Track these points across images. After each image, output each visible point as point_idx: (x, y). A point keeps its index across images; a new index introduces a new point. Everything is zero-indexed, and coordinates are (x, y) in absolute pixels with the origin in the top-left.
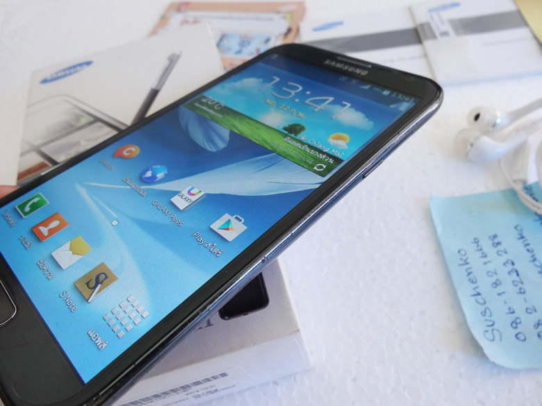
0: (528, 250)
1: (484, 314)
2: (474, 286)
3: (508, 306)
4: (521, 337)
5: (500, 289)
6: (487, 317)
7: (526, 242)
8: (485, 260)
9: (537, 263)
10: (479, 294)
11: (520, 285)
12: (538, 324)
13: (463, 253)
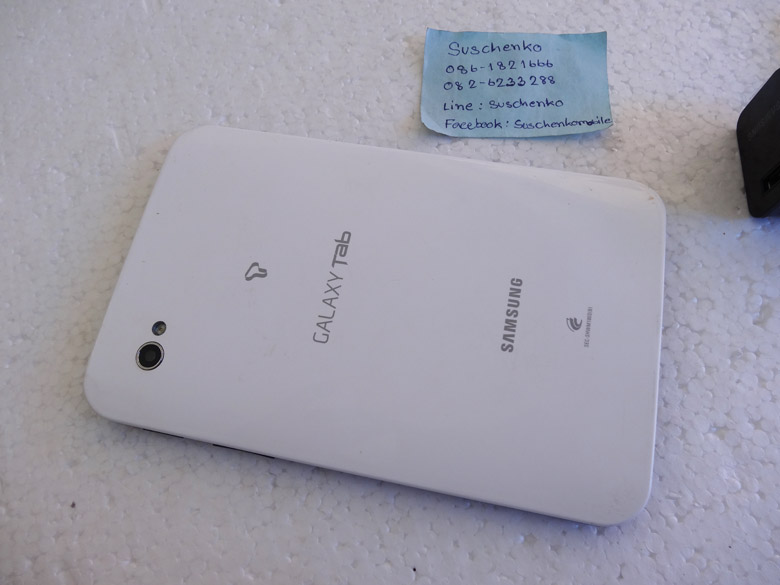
0: (533, 103)
1: (474, 48)
2: (502, 49)
3: (479, 68)
4: (450, 70)
5: (496, 67)
6: (470, 50)
7: (542, 104)
8: (527, 64)
9: (517, 105)
10: (493, 50)
11: (497, 84)
12: (459, 86)
13: (536, 48)
